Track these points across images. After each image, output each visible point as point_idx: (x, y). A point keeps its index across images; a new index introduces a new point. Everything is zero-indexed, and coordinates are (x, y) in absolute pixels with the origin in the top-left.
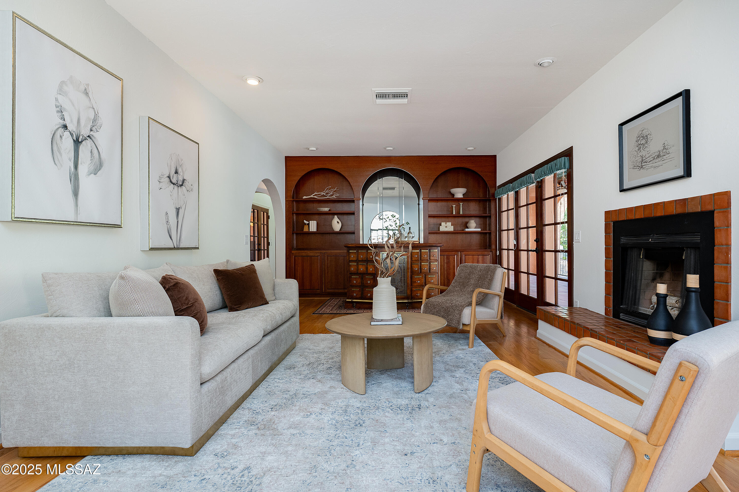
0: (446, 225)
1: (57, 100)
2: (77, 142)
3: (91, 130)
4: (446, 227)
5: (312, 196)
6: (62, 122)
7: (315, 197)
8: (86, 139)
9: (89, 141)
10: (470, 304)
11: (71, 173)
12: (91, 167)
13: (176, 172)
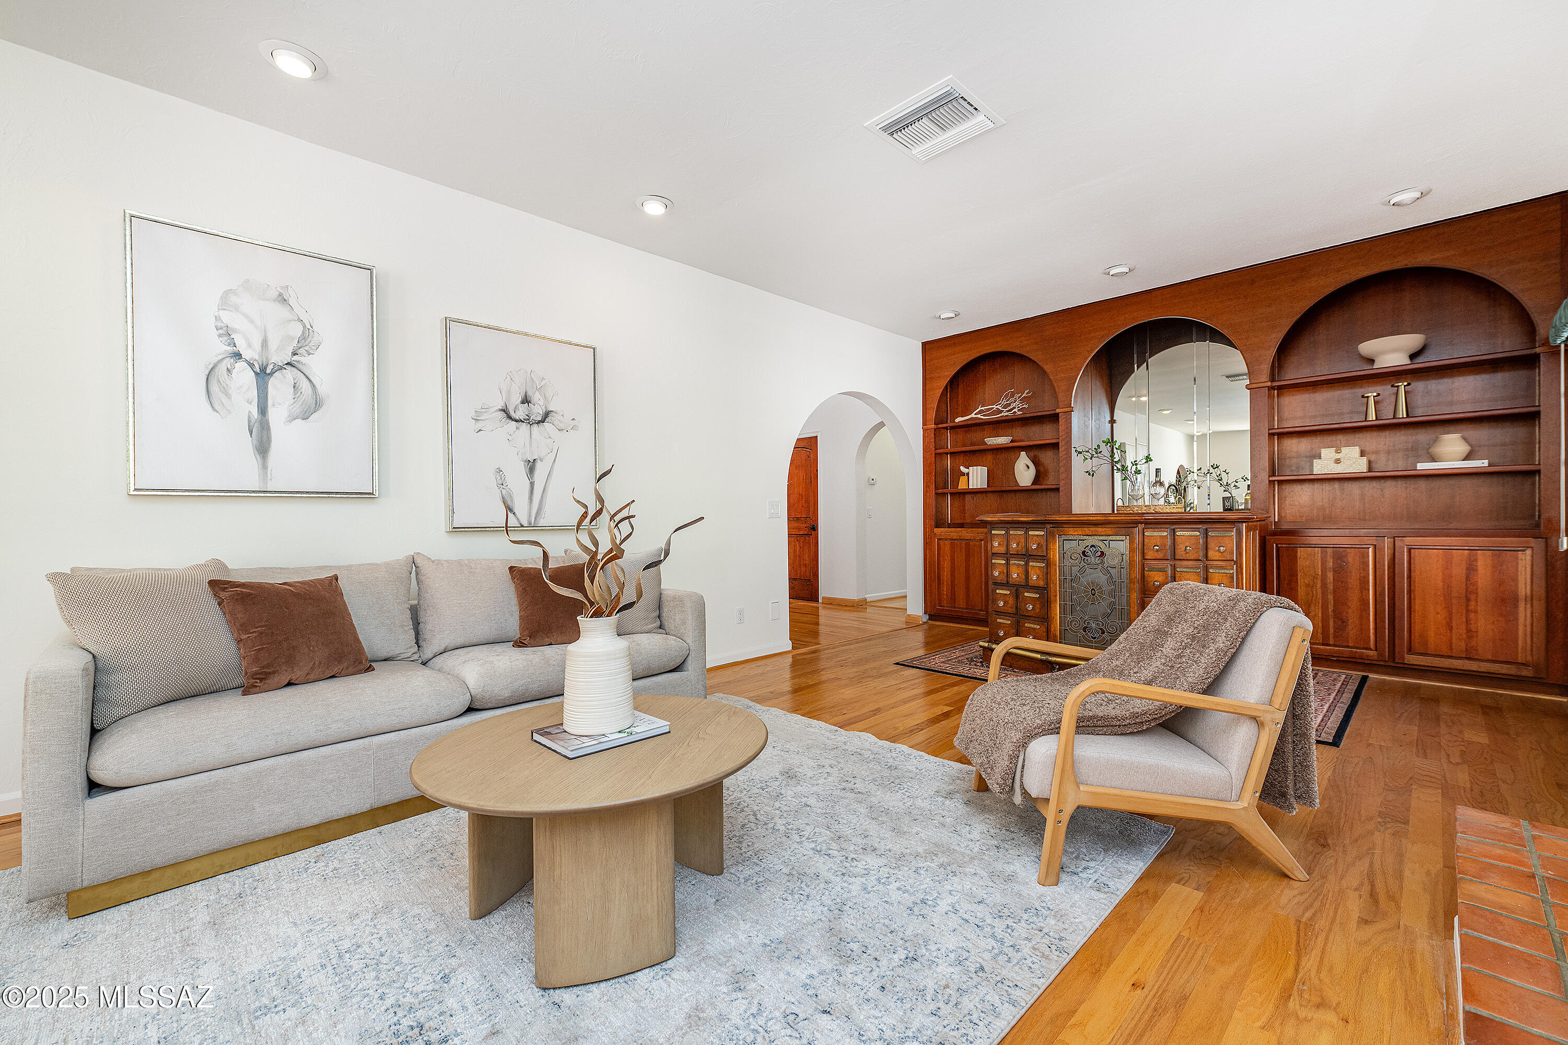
0: (1338, 456)
1: (217, 318)
2: (263, 374)
3: (294, 354)
4: (1338, 461)
5: (973, 415)
6: (230, 349)
7: (979, 416)
8: (281, 368)
9: (289, 373)
10: (1055, 729)
11: (253, 421)
12: (295, 409)
13: (526, 401)
